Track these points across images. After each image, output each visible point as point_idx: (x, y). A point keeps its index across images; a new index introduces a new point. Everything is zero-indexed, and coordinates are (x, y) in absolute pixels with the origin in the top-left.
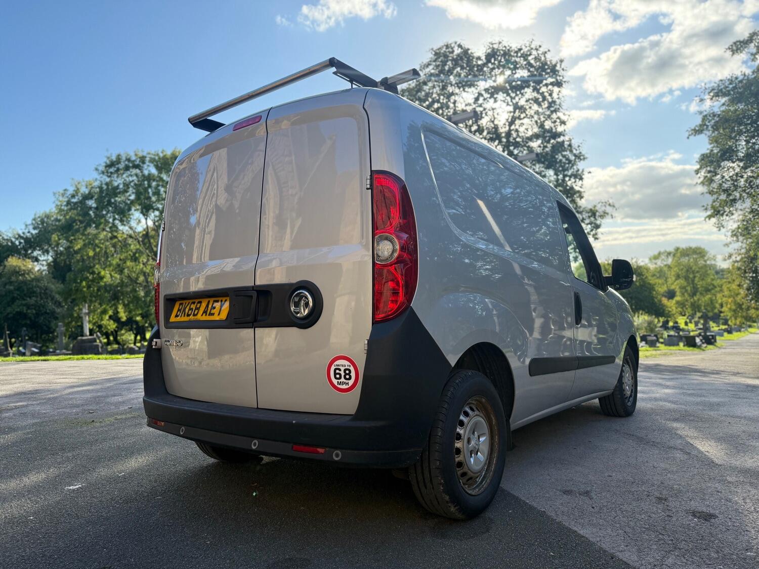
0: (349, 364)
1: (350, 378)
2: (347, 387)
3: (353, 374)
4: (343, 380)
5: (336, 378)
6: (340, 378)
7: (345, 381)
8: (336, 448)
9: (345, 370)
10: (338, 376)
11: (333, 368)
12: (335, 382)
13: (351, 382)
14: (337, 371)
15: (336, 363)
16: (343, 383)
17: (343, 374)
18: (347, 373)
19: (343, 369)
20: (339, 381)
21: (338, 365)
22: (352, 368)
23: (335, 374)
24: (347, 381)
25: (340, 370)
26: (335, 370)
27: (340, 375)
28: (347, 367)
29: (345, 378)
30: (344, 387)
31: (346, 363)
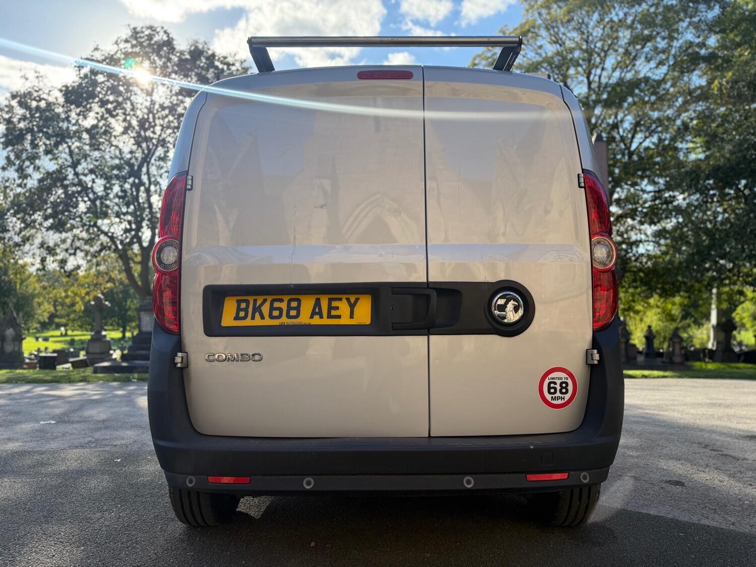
0: (567, 376)
1: (567, 392)
2: (563, 402)
3: (570, 388)
4: (558, 394)
5: (550, 393)
6: (555, 392)
7: (560, 395)
8: (582, 470)
9: (561, 384)
10: (552, 391)
11: (547, 381)
12: (548, 397)
13: (567, 397)
14: (552, 385)
15: (550, 376)
16: (558, 398)
17: (558, 387)
18: (564, 386)
19: (558, 382)
20: (554, 396)
21: (552, 378)
22: (570, 381)
23: (549, 388)
24: (563, 396)
25: (555, 383)
26: (550, 383)
27: (555, 389)
28: (563, 380)
29: (561, 392)
30: (559, 402)
31: (563, 375)
